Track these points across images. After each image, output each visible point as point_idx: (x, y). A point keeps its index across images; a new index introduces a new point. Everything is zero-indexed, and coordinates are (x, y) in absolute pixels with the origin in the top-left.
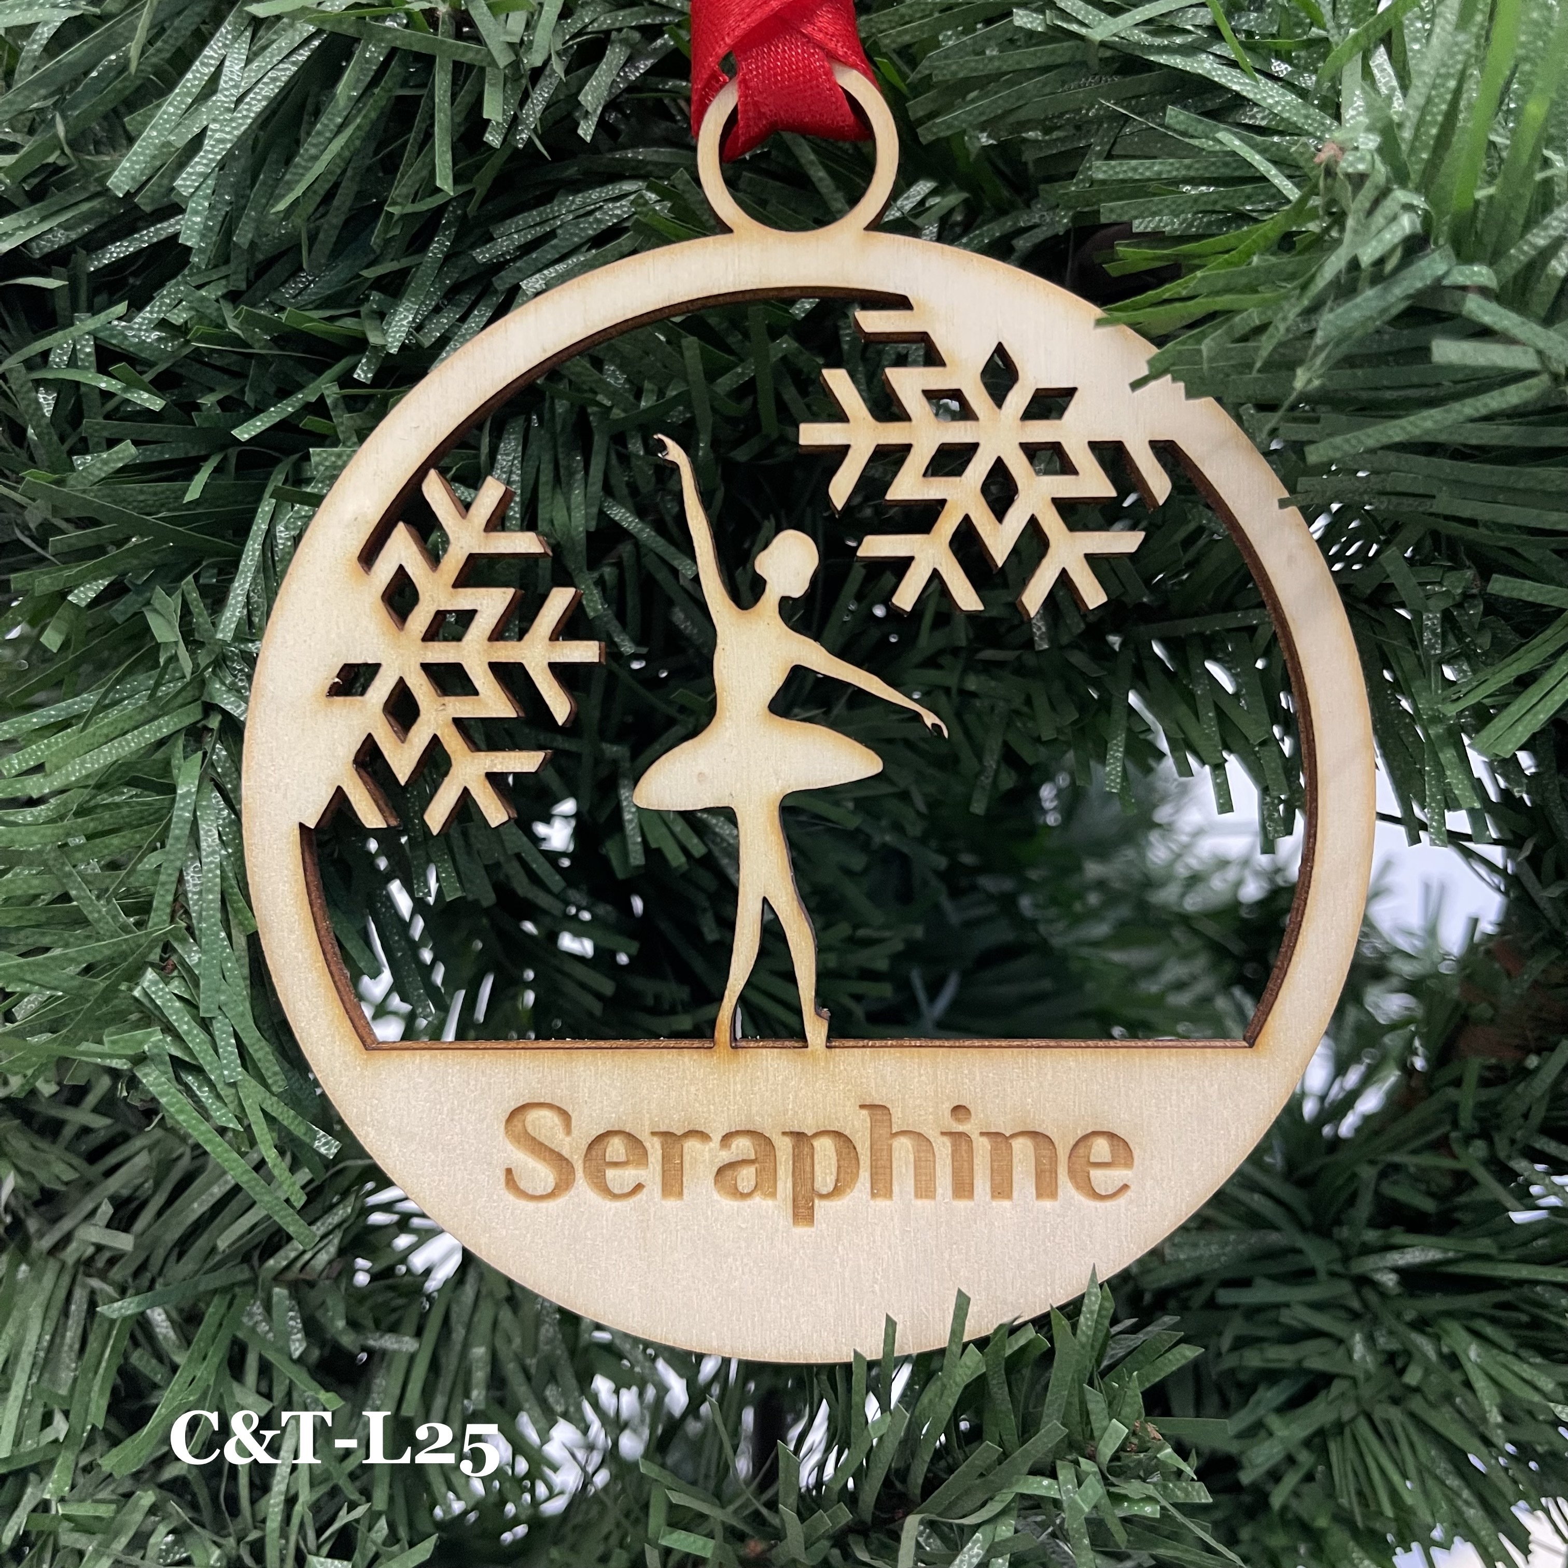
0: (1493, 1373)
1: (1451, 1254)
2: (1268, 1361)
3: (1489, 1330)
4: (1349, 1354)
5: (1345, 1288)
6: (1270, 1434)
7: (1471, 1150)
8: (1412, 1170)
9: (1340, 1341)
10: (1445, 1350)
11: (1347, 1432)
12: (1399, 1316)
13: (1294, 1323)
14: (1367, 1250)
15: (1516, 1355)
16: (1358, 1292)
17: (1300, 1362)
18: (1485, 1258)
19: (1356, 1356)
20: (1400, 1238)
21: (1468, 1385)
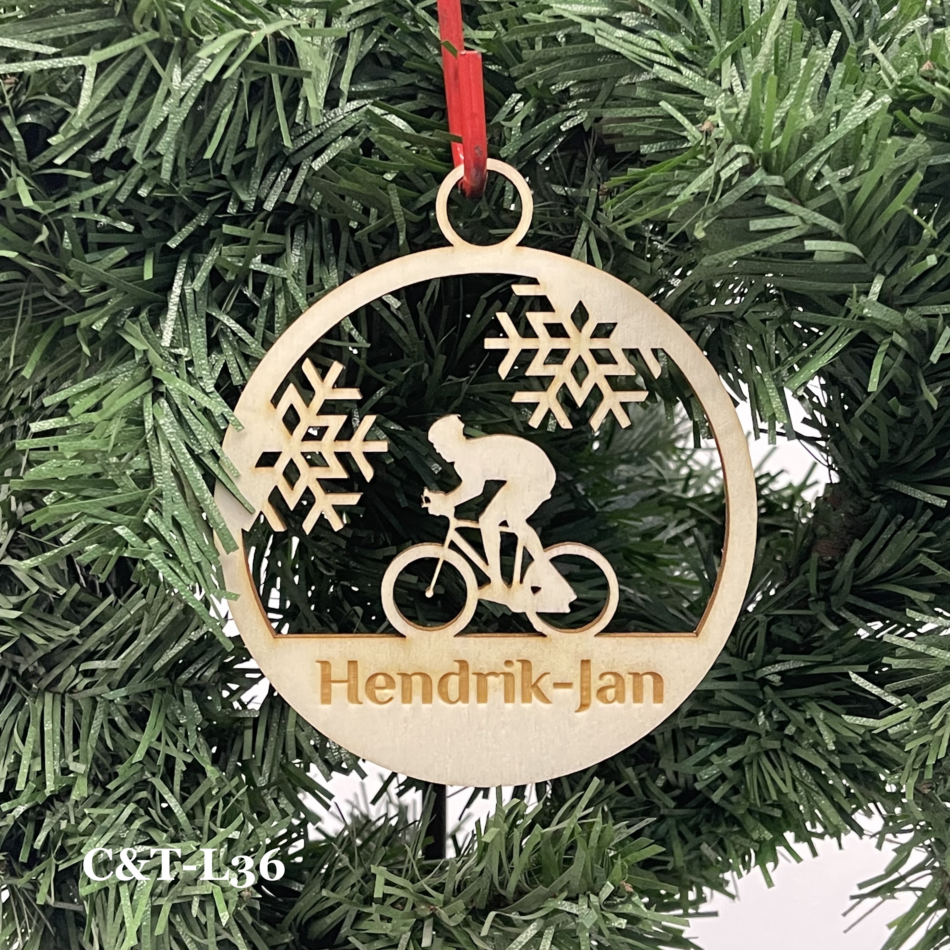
0: (831, 725)
1: (808, 664)
2: (711, 723)
3: (831, 706)
4: (757, 722)
5: (754, 686)
6: (712, 764)
7: (818, 606)
9: (751, 714)
10: (808, 717)
11: (755, 762)
13: (723, 701)
14: (764, 664)
16: (762, 689)
17: (728, 723)
18: (827, 664)
19: (760, 723)
20: (782, 657)
21: (819, 732)
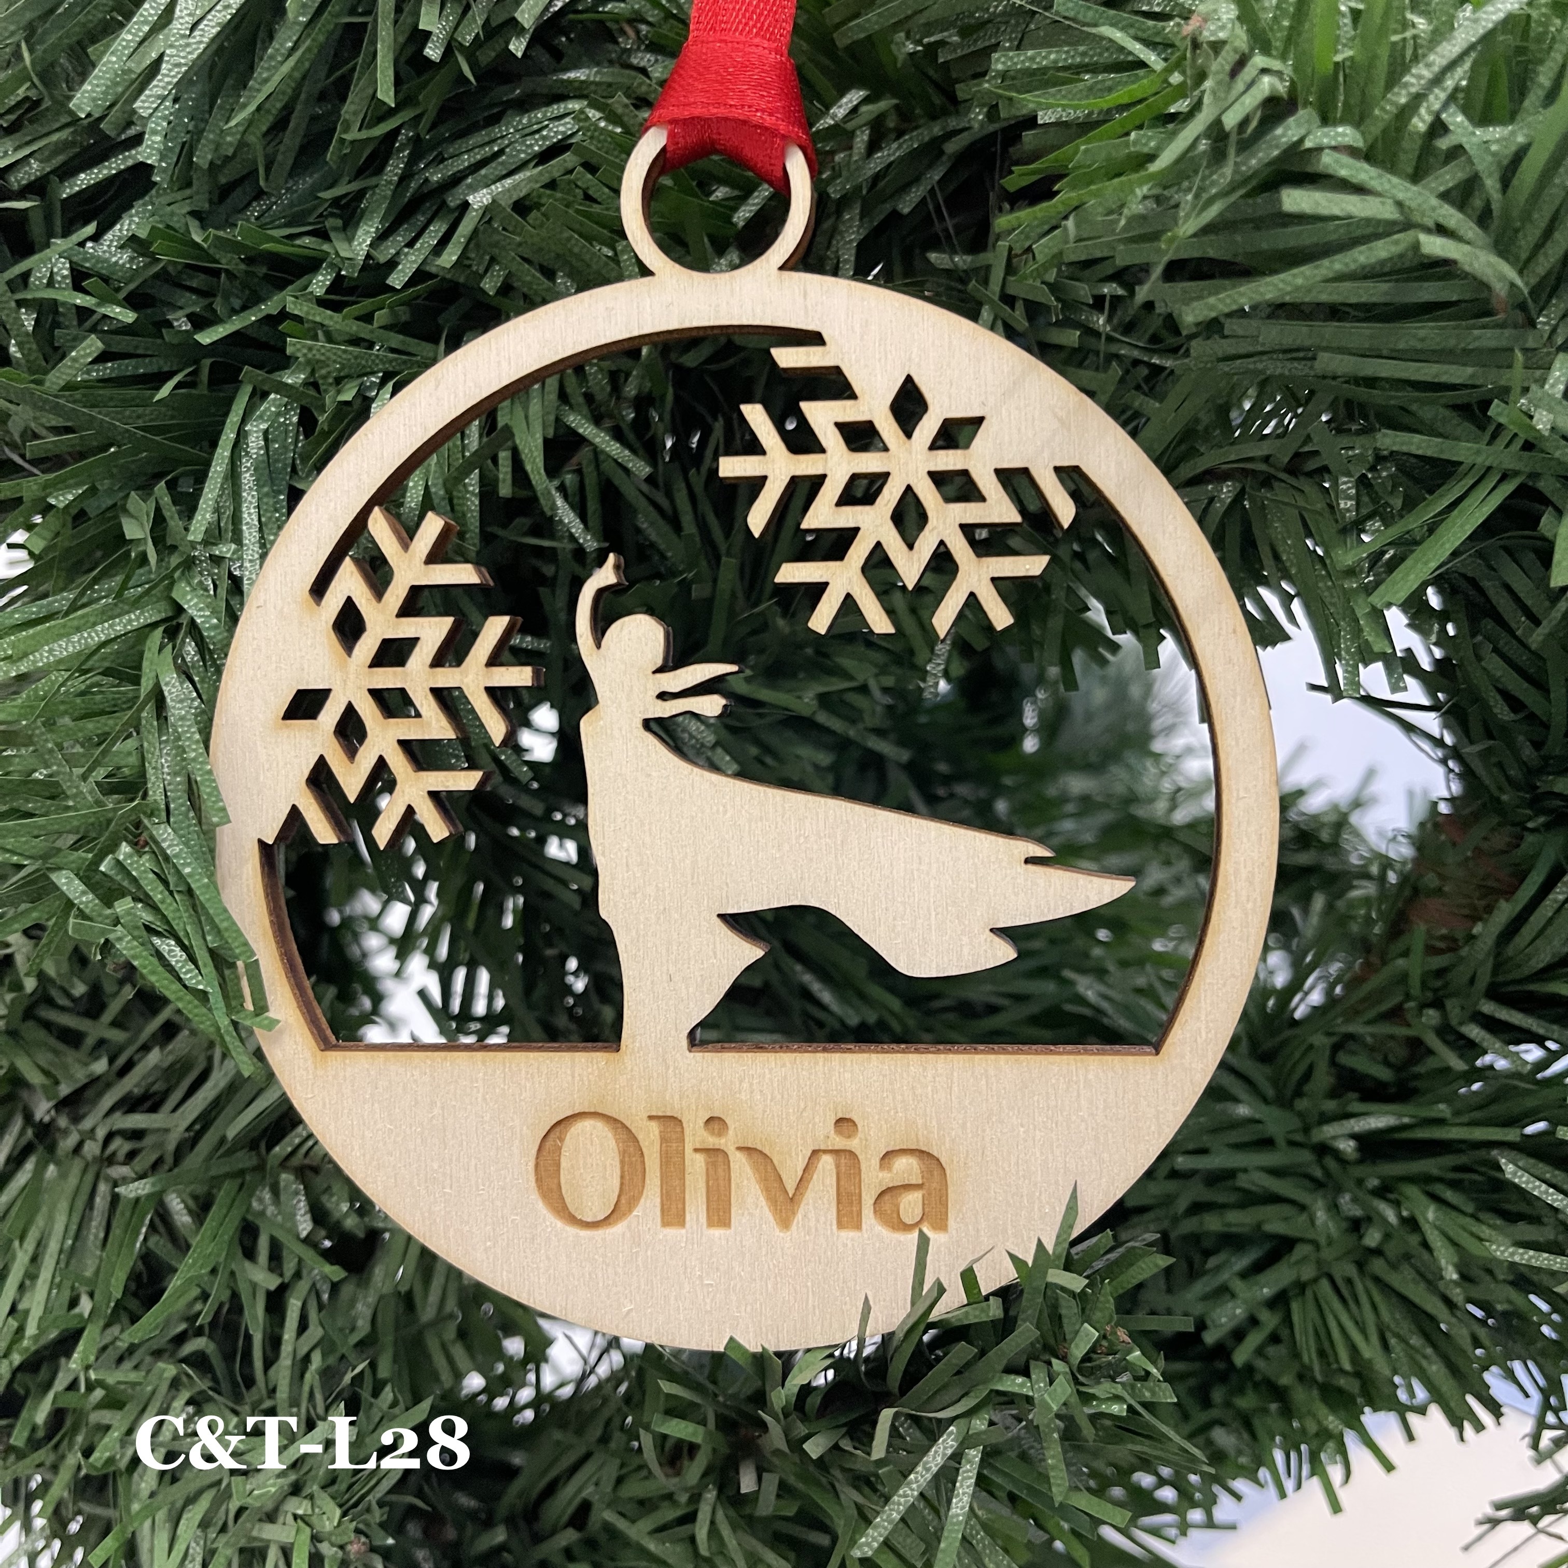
0: (1451, 1234)
1: (1406, 1120)
2: (1229, 1225)
3: (1449, 1195)
4: (1312, 1220)
5: (1305, 1156)
6: (1233, 1296)
7: (1424, 1019)
8: (1369, 1040)
9: (1302, 1208)
10: (1405, 1213)
11: (1309, 1293)
12: (1360, 1182)
13: (1254, 1188)
14: (1326, 1119)
15: (1473, 1216)
16: (1320, 1161)
17: (1259, 1226)
18: (1440, 1122)
19: (1319, 1222)
20: (1356, 1107)
21: (1425, 1245)
